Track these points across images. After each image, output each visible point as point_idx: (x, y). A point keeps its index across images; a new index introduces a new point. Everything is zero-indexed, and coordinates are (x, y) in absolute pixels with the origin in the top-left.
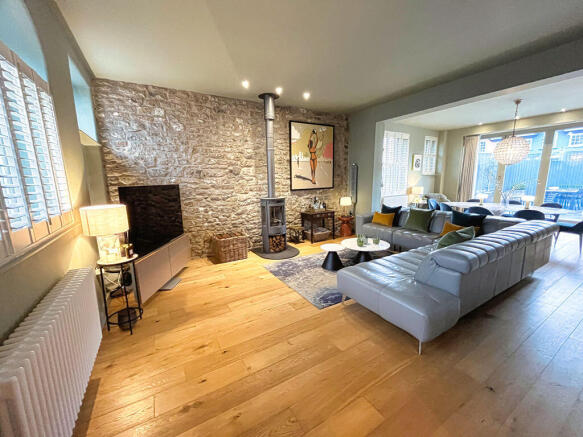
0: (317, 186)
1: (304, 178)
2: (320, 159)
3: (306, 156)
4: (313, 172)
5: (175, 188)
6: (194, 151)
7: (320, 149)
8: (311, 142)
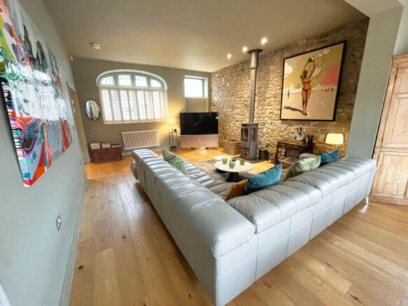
0: (309, 117)
1: (293, 109)
2: (316, 88)
3: (298, 87)
4: (305, 102)
5: (215, 114)
6: (232, 95)
7: (317, 77)
8: (305, 73)
